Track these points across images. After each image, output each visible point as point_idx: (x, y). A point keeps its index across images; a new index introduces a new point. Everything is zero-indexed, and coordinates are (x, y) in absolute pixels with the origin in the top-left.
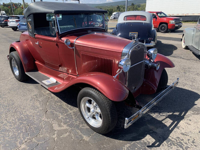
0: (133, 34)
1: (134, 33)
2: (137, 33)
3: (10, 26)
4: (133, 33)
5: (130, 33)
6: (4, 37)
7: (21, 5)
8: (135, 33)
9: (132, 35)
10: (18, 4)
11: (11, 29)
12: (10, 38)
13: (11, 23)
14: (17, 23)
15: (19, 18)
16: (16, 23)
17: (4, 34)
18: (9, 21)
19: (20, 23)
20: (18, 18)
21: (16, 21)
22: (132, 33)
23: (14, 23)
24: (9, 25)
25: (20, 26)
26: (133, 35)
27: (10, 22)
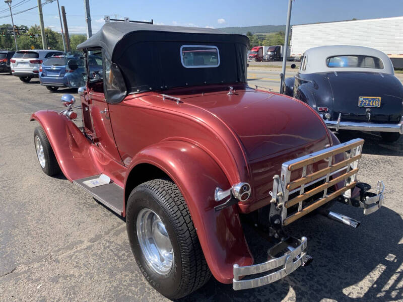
0: (370, 101)
1: (372, 99)
2: (380, 98)
3: (15, 72)
4: (368, 99)
5: (361, 98)
6: (8, 97)
7: (28, 30)
8: (374, 100)
9: (365, 103)
10: (20, 27)
11: (18, 78)
12: (22, 100)
13: (20, 66)
14: (33, 66)
15: (37, 55)
16: (30, 66)
17: (5, 91)
18: (14, 62)
19: (44, 66)
20: (34, 55)
21: (31, 62)
22: (366, 99)
23: (27, 66)
24: (13, 71)
25: (44, 74)
26: (369, 104)
27: (17, 65)
